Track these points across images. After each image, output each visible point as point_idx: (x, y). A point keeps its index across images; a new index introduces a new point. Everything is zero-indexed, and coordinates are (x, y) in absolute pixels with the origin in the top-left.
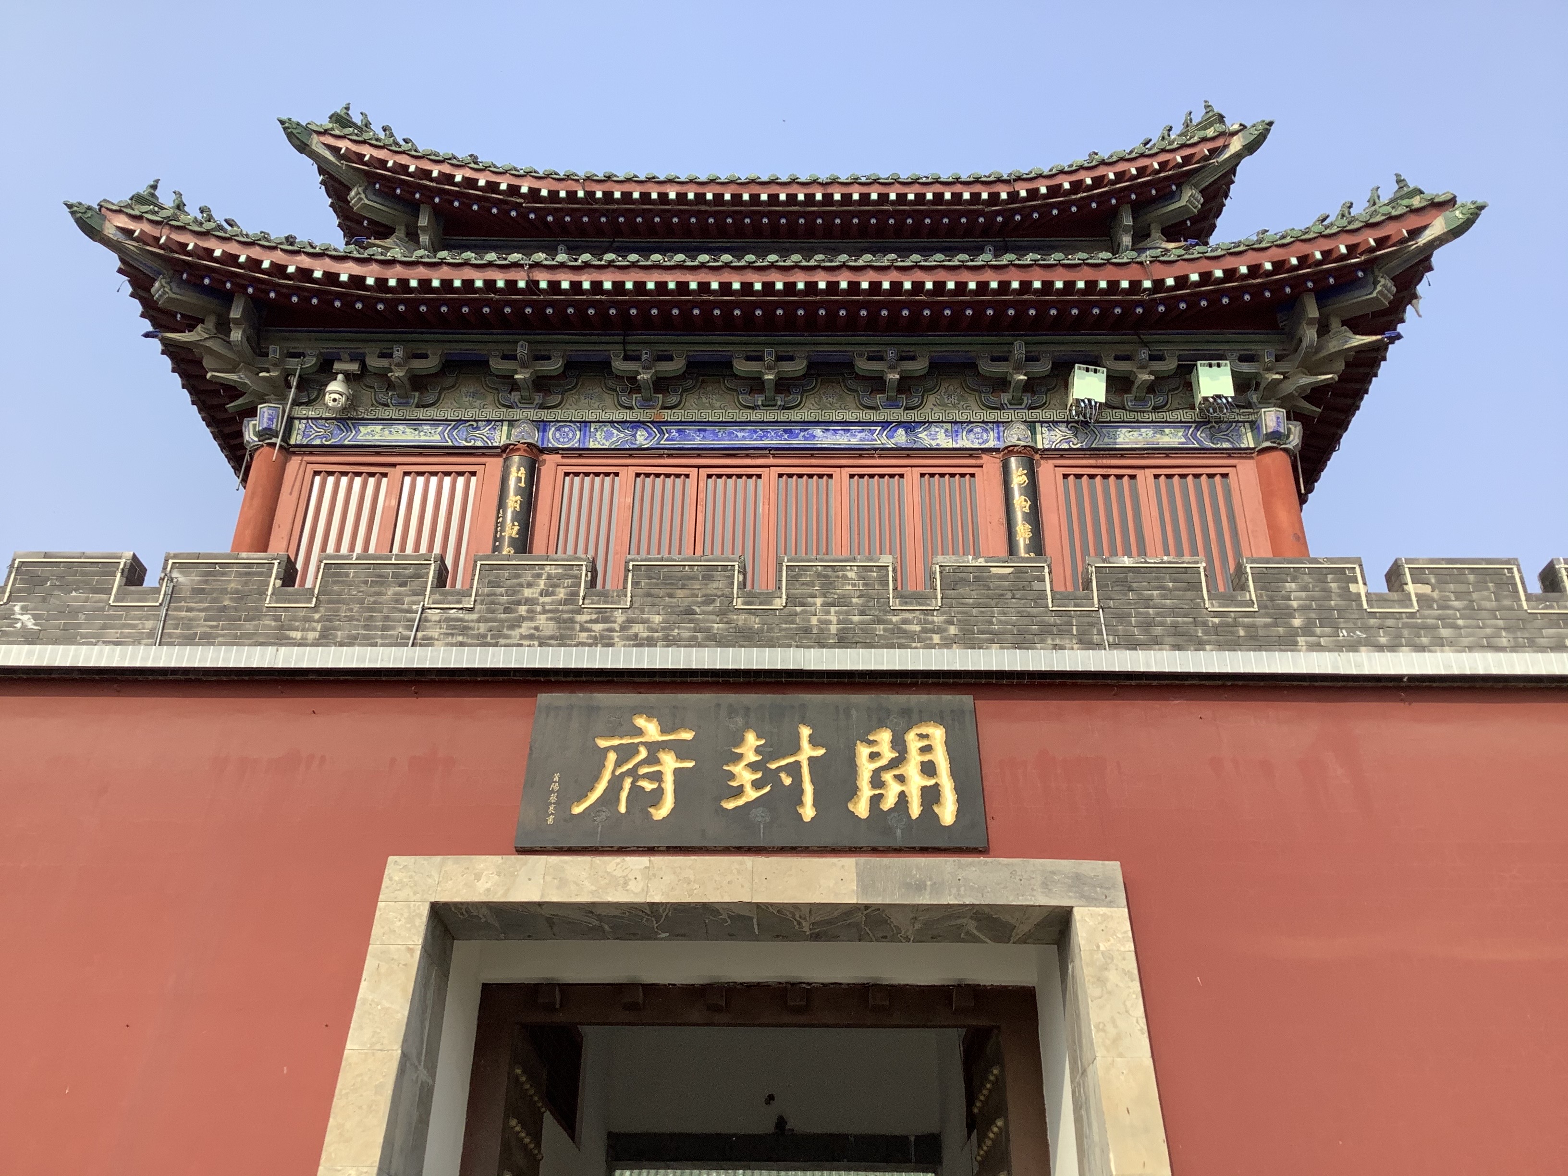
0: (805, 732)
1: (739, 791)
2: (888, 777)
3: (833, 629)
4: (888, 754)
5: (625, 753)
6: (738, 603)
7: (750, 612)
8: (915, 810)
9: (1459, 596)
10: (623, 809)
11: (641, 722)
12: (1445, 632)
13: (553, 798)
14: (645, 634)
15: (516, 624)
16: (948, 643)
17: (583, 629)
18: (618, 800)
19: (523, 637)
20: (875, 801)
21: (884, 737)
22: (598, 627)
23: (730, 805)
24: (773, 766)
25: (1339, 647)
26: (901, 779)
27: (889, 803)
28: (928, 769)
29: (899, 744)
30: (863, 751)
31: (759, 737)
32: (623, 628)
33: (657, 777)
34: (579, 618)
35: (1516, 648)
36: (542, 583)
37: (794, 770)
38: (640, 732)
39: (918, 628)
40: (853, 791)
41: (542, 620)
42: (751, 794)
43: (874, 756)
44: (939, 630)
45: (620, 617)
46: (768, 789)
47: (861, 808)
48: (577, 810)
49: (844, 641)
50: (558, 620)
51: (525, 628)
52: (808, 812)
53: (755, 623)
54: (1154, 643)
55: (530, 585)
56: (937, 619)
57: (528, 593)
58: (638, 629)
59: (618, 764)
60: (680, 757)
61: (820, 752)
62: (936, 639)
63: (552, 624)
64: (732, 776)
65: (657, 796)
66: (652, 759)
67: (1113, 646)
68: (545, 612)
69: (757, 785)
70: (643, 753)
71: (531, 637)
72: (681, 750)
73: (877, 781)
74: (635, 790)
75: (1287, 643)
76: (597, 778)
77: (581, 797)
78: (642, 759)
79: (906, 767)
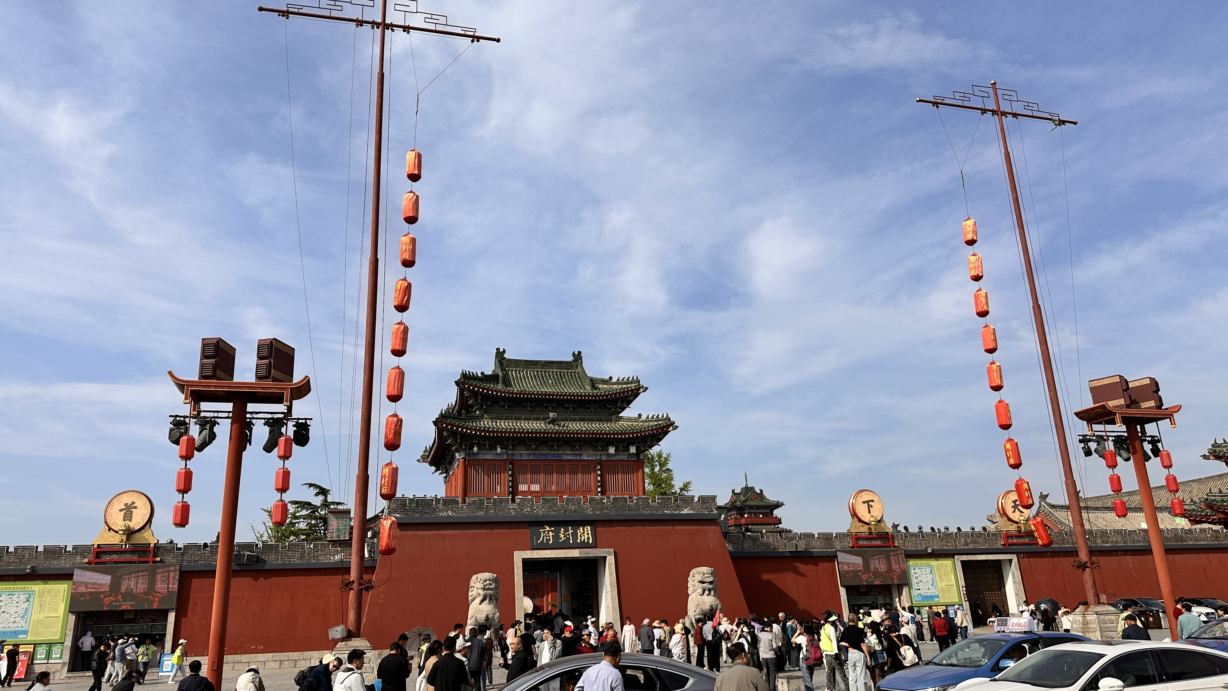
0: (570, 528)
3: (573, 509)
4: (582, 532)
6: (558, 504)
8: (586, 541)
9: (664, 502)
10: (545, 542)
13: (535, 540)
21: (582, 528)
22: (537, 509)
23: (561, 541)
24: (566, 534)
26: (584, 536)
27: (583, 540)
28: (588, 534)
30: (579, 531)
31: (564, 529)
33: (549, 536)
34: (534, 508)
37: (569, 534)
38: (546, 528)
39: (585, 509)
40: (577, 538)
41: (528, 508)
45: (540, 507)
46: (565, 538)
47: (579, 541)
48: (538, 542)
49: (575, 511)
50: (531, 508)
51: (526, 510)
52: (571, 542)
53: (561, 508)
54: (620, 511)
58: (543, 509)
59: (543, 534)
60: (552, 533)
64: (560, 536)
65: (550, 540)
67: (614, 512)
73: (581, 537)
74: (546, 538)
75: (638, 511)
76: (541, 537)
77: (539, 540)
78: (547, 533)
79: (585, 534)
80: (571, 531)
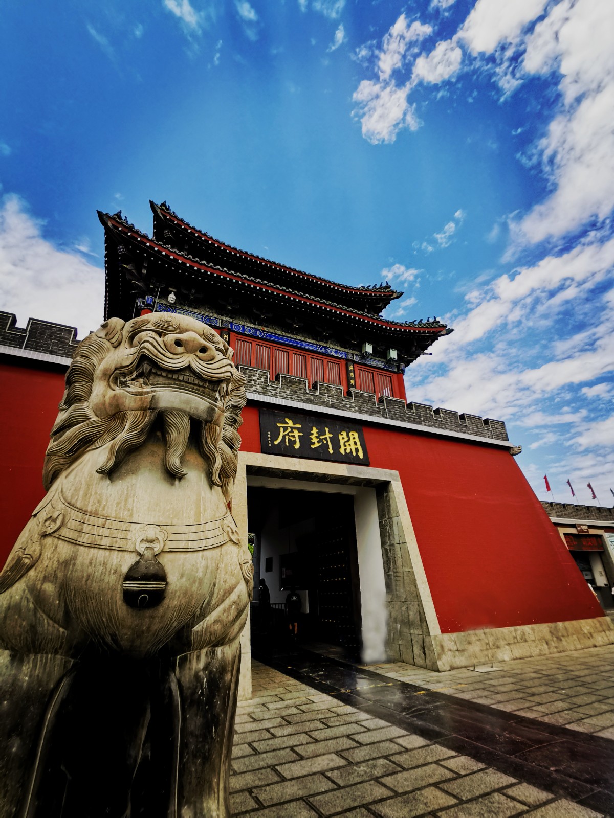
0: (327, 430)
1: (314, 443)
2: (347, 444)
3: (330, 403)
4: (346, 439)
5: (285, 429)
6: (308, 391)
7: (311, 394)
8: (354, 454)
9: (449, 418)
10: (287, 444)
11: (287, 420)
12: (447, 426)
13: (269, 439)
14: (285, 396)
15: (251, 386)
16: (355, 411)
17: (269, 391)
18: (286, 442)
19: (254, 391)
20: (346, 450)
21: (344, 433)
22: (273, 392)
23: (313, 447)
24: (321, 437)
25: (429, 426)
26: (350, 445)
27: (348, 451)
28: (355, 443)
29: (348, 436)
30: (341, 437)
31: (317, 429)
32: (280, 393)
33: (294, 436)
34: (268, 388)
35: (458, 431)
36: (257, 375)
37: (326, 439)
38: (287, 423)
39: (349, 406)
40: (340, 447)
41: (258, 387)
42: (317, 445)
43: (343, 438)
44: (354, 408)
45: (279, 390)
46: (321, 444)
47: (342, 451)
48: (276, 443)
49: (333, 406)
50: (263, 388)
51: (254, 388)
52: (331, 451)
53: (312, 398)
54: (397, 419)
55: (254, 376)
56: (353, 405)
57: (254, 378)
58: (283, 394)
59: (284, 431)
60: (299, 432)
61: (331, 436)
62: (353, 410)
63: (261, 388)
64: (312, 439)
65: (295, 442)
66: (292, 432)
67: (390, 418)
68: (259, 384)
69: (318, 442)
70: (289, 430)
71: (255, 391)
72: (299, 430)
73: (345, 446)
74: (289, 440)
75: (420, 423)
76: (279, 435)
77: (276, 440)
78: (290, 431)
79: (350, 442)
80: (328, 435)
